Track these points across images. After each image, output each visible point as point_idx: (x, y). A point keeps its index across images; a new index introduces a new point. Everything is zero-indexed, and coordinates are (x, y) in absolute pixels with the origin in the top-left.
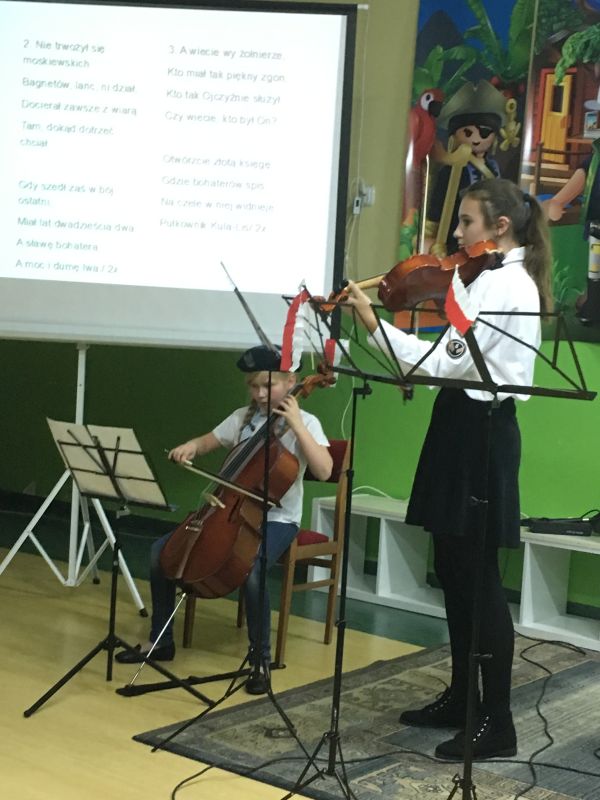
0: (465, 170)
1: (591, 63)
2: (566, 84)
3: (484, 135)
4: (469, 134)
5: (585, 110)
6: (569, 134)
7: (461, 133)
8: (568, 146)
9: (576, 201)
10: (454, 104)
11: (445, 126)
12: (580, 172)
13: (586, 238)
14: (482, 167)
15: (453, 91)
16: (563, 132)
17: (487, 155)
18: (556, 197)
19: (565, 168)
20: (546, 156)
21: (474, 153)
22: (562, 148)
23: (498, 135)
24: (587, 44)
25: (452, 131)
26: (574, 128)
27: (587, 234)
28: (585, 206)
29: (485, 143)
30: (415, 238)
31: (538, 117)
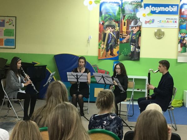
0: (109, 34)
1: (130, 19)
2: (126, 22)
3: (112, 28)
5: (129, 26)
7: (108, 28)
8: (127, 31)
11: (105, 27)
12: (129, 35)
16: (126, 29)
17: (113, 32)
19: (126, 35)
21: (110, 31)
24: (129, 16)
25: (106, 28)
28: (130, 40)
30: (101, 45)
31: (122, 27)
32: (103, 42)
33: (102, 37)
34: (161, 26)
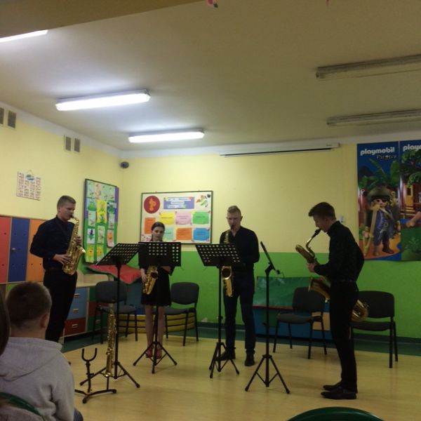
0: (378, 212)
1: (419, 182)
2: (411, 187)
3: (384, 201)
4: (378, 201)
5: (419, 195)
6: (414, 201)
7: (375, 201)
9: (419, 221)
10: (372, 193)
11: (370, 199)
12: (419, 213)
14: (384, 210)
15: (371, 189)
18: (412, 220)
19: (413, 211)
20: (407, 208)
21: (381, 207)
22: (412, 205)
23: (389, 201)
24: (417, 177)
25: (372, 200)
29: (385, 204)
30: (363, 232)
32: (367, 227)
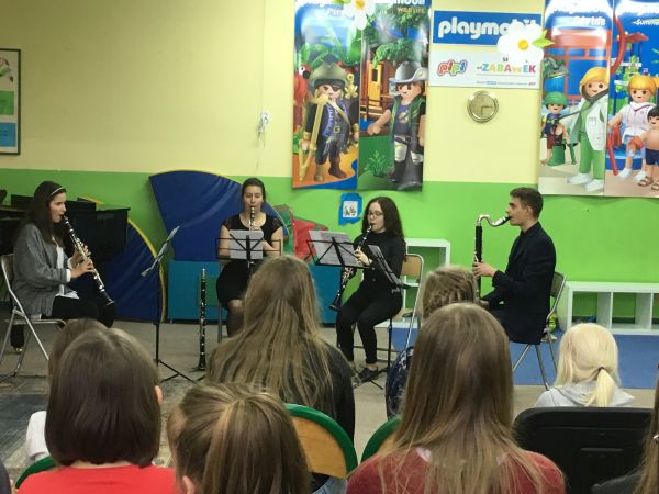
0: (325, 107)
2: (379, 68)
3: (335, 90)
4: (326, 89)
6: (382, 92)
7: (322, 88)
8: (382, 98)
9: (387, 125)
10: (317, 73)
11: (313, 84)
12: (388, 111)
13: (393, 141)
16: (379, 92)
17: (338, 100)
18: (377, 122)
19: (380, 109)
20: (371, 103)
21: (330, 99)
22: (378, 99)
23: (344, 90)
24: (388, 51)
25: (317, 87)
26: (384, 90)
27: (394, 139)
28: (392, 127)
29: (336, 94)
30: (300, 141)
31: (365, 83)
32: (306, 133)
33: (305, 115)
34: (488, 83)
